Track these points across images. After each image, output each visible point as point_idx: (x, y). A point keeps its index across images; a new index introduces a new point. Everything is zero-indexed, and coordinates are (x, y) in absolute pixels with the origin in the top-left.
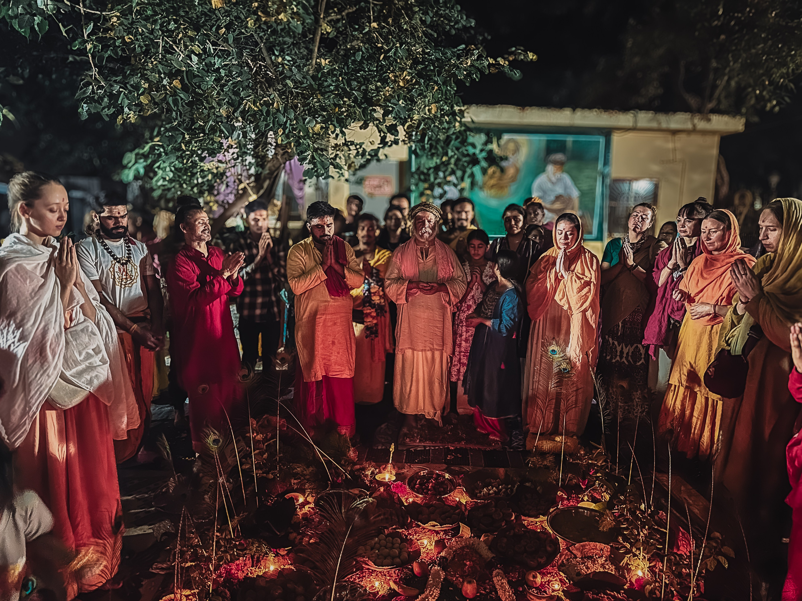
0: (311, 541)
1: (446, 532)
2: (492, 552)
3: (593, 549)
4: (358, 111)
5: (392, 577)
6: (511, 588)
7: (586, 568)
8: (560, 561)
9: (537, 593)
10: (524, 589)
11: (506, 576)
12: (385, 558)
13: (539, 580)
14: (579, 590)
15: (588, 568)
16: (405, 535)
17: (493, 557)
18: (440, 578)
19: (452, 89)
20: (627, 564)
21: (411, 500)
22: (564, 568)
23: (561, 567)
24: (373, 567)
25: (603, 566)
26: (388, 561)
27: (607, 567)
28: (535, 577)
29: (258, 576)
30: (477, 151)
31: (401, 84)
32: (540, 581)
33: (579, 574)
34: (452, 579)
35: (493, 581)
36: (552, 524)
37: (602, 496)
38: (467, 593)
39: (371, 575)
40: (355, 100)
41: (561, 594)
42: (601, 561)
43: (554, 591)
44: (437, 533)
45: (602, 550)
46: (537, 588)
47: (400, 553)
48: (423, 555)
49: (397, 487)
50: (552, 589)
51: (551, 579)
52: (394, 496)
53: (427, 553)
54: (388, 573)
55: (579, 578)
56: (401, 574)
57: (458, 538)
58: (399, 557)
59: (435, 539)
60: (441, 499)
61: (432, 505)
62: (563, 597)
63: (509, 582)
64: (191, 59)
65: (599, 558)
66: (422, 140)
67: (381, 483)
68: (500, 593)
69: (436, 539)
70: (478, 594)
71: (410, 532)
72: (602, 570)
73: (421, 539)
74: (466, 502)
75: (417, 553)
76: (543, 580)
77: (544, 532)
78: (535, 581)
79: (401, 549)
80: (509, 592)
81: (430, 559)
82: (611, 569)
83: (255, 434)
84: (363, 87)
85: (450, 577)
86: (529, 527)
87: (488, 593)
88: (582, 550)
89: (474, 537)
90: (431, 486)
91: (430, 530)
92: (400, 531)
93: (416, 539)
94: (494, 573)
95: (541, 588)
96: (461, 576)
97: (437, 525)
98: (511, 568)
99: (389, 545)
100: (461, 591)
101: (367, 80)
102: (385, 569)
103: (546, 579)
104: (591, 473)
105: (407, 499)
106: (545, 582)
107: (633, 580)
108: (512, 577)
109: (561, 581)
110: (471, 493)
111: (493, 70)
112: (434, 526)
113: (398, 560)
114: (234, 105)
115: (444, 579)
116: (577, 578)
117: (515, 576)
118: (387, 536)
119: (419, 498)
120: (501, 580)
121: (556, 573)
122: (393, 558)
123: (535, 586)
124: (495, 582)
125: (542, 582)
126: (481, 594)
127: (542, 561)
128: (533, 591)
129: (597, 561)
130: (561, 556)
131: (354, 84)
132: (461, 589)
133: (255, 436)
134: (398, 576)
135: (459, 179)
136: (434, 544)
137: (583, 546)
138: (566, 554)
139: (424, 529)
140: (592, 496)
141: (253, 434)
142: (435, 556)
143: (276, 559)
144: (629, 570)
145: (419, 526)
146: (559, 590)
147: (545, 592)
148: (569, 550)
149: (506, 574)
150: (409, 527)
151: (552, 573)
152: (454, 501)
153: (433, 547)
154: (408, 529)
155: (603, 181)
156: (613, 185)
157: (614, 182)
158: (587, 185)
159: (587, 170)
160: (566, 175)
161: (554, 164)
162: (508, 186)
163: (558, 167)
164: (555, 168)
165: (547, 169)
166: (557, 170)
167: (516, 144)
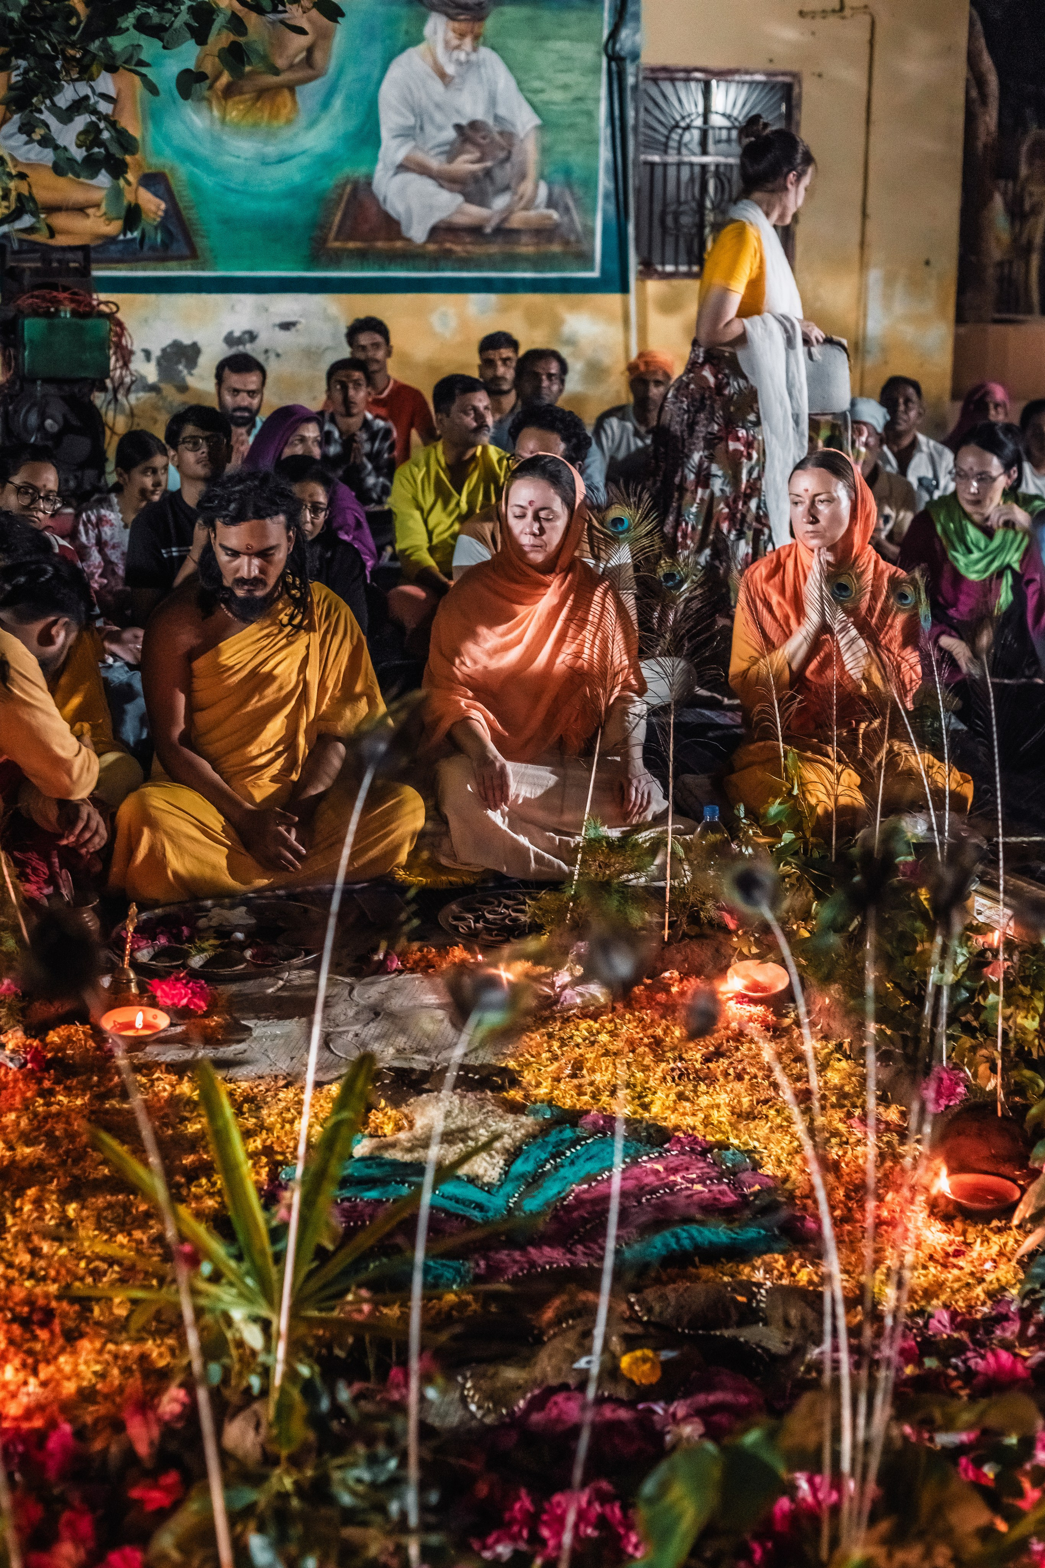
155: (616, 78)
156: (654, 91)
157: (655, 81)
158: (565, 87)
159: (564, 32)
160: (485, 53)
161: (452, 18)
162: (291, 88)
163: (463, 26)
164: (454, 31)
165: (428, 30)
166: (461, 35)
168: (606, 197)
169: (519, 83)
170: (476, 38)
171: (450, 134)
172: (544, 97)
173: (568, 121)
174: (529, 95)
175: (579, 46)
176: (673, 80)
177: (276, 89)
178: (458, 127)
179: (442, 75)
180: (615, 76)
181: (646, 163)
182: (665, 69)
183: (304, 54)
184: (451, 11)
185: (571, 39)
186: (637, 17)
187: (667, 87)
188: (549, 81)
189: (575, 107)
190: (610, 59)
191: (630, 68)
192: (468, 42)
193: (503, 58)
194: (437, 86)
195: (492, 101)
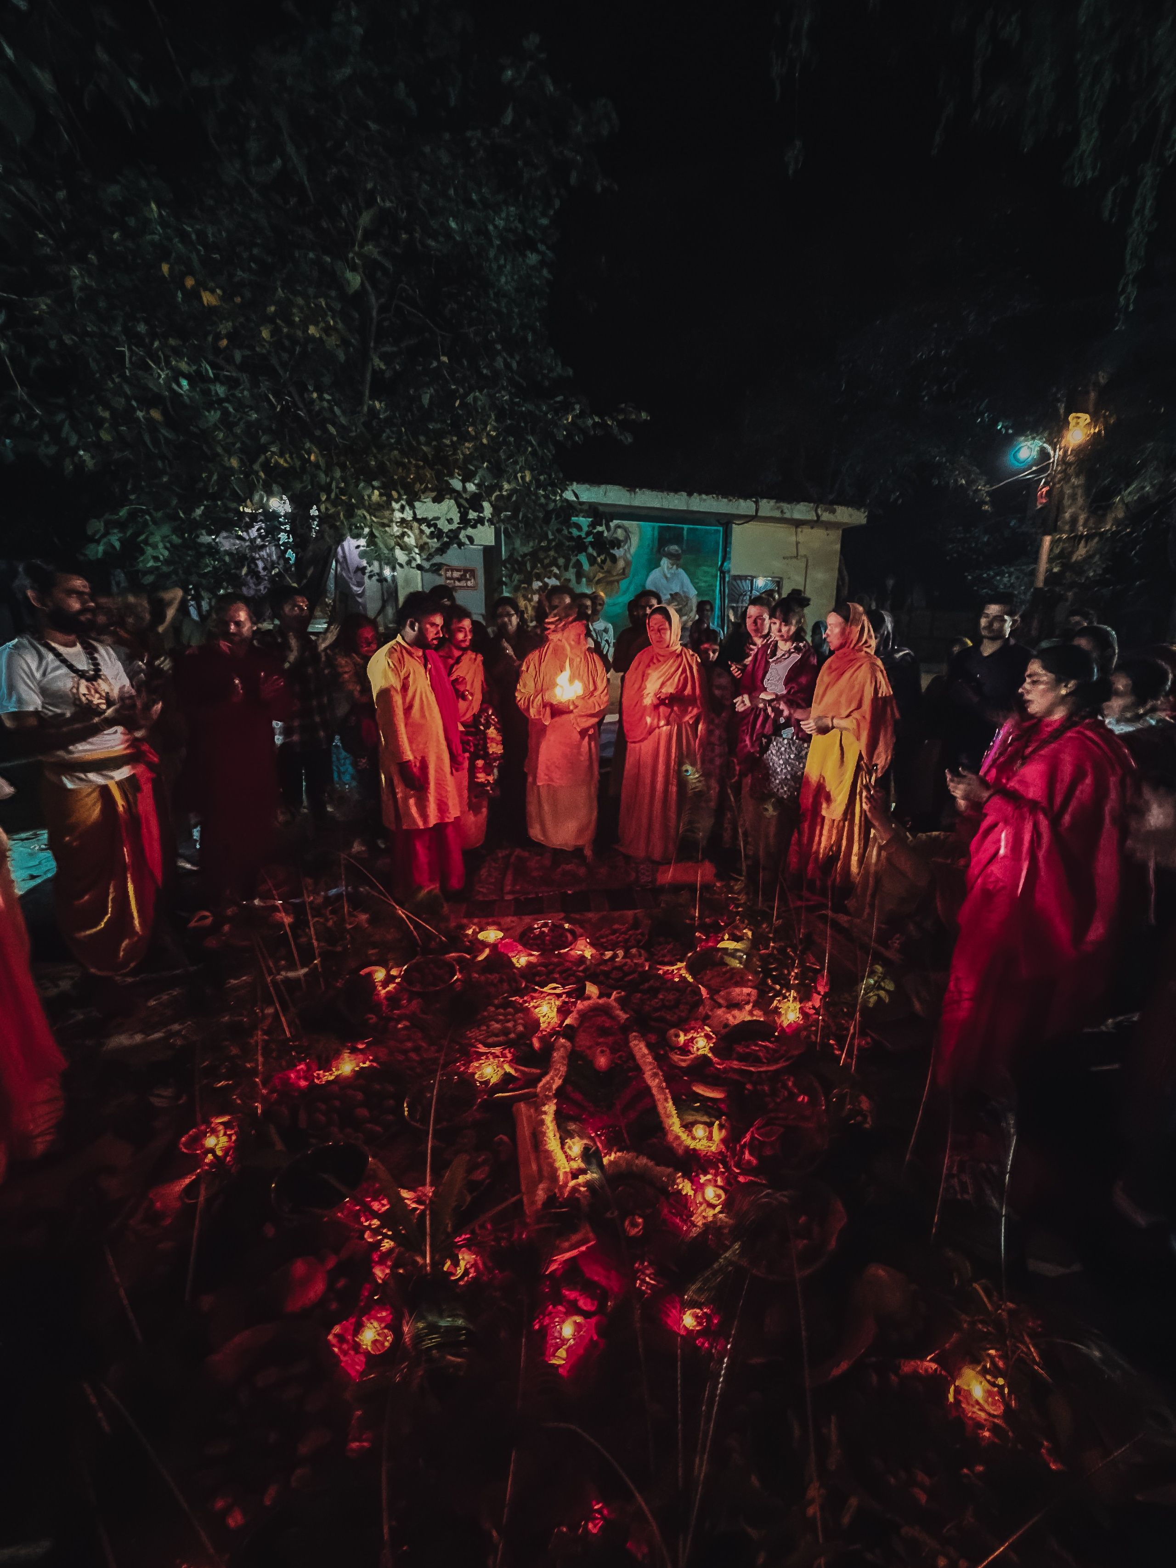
1: (569, 994)
2: (626, 1011)
3: (739, 995)
4: (429, 474)
5: (507, 1058)
6: (651, 1052)
8: (704, 1013)
9: (680, 1054)
10: (665, 1052)
11: (644, 1039)
12: (497, 1036)
13: (682, 1039)
14: (727, 1044)
15: (734, 1017)
16: (519, 1004)
17: (628, 1019)
19: (549, 453)
20: (777, 1008)
21: (523, 960)
22: (709, 1021)
23: (706, 1020)
24: (482, 1049)
25: (751, 1013)
26: (500, 1039)
27: (755, 1014)
28: (678, 1036)
29: (328, 1082)
30: (583, 535)
31: (485, 441)
33: (726, 1025)
34: (580, 1051)
35: (630, 1047)
36: (691, 969)
37: (744, 933)
38: (599, 1066)
39: (480, 1060)
40: (425, 458)
41: (707, 1052)
42: (748, 1007)
43: (698, 1049)
44: (559, 996)
46: (680, 1049)
47: (515, 1028)
48: (543, 1026)
49: (505, 946)
50: (697, 1047)
51: (695, 1035)
52: (503, 957)
53: (548, 1023)
54: (502, 1055)
55: (726, 1030)
56: (517, 1053)
57: (584, 999)
58: (514, 1031)
59: (557, 1004)
60: (560, 955)
61: (550, 963)
62: (710, 1056)
63: (648, 1046)
64: (180, 385)
65: (746, 1004)
66: (515, 515)
67: (485, 945)
68: (639, 1061)
70: (613, 1065)
71: (525, 998)
72: (749, 1018)
73: (538, 1006)
74: (591, 955)
75: (536, 1024)
76: (686, 1038)
77: (683, 979)
78: (677, 1041)
79: (516, 1022)
80: (649, 1058)
81: (553, 1029)
82: (759, 1016)
84: (434, 443)
86: (665, 977)
87: (624, 1061)
88: (728, 997)
89: (603, 996)
90: (548, 940)
91: (550, 994)
92: (514, 999)
93: (533, 1007)
94: (630, 1037)
95: (685, 1050)
97: (558, 987)
98: (649, 1028)
99: (501, 1018)
100: (592, 1064)
101: (440, 435)
102: (497, 1050)
103: (689, 1036)
104: (731, 909)
105: (519, 959)
106: (689, 1040)
107: (785, 1024)
109: (707, 1036)
110: (596, 945)
111: (599, 432)
112: (554, 988)
113: (513, 1037)
114: (250, 454)
115: (571, 1052)
116: (723, 1031)
117: (653, 1038)
118: (497, 1008)
119: (534, 957)
120: (639, 1044)
121: (700, 1028)
123: (678, 1047)
124: (632, 1047)
125: (684, 1041)
126: (616, 1064)
127: (684, 1015)
128: (675, 1052)
129: (745, 1009)
130: (704, 1008)
131: (422, 439)
132: (592, 1062)
134: (514, 1056)
135: (562, 569)
136: (555, 1010)
137: (729, 993)
138: (710, 1005)
139: (542, 992)
140: (733, 934)
142: (558, 1026)
143: (352, 1056)
144: (779, 1014)
145: (536, 991)
146: (705, 1047)
147: (690, 1052)
148: (713, 1000)
149: (643, 1036)
150: (523, 993)
151: (696, 1028)
152: (576, 956)
153: (554, 1015)
154: (522, 997)
155: (723, 579)
156: (734, 583)
157: (735, 580)
158: (705, 582)
159: (706, 563)
160: (681, 570)
161: (670, 559)
162: (618, 581)
163: (674, 562)
164: (670, 563)
165: (662, 563)
166: (673, 565)
167: (626, 531)
169: (691, 580)
170: (678, 566)
171: (669, 597)
174: (695, 584)
175: (711, 568)
176: (741, 580)
177: (613, 581)
178: (671, 595)
179: (666, 578)
182: (739, 576)
183: (623, 570)
184: (670, 557)
185: (709, 566)
186: (730, 559)
187: (739, 582)
189: (709, 588)
190: (721, 572)
191: (727, 576)
192: (675, 567)
193: (686, 572)
194: (664, 581)
195: (682, 586)
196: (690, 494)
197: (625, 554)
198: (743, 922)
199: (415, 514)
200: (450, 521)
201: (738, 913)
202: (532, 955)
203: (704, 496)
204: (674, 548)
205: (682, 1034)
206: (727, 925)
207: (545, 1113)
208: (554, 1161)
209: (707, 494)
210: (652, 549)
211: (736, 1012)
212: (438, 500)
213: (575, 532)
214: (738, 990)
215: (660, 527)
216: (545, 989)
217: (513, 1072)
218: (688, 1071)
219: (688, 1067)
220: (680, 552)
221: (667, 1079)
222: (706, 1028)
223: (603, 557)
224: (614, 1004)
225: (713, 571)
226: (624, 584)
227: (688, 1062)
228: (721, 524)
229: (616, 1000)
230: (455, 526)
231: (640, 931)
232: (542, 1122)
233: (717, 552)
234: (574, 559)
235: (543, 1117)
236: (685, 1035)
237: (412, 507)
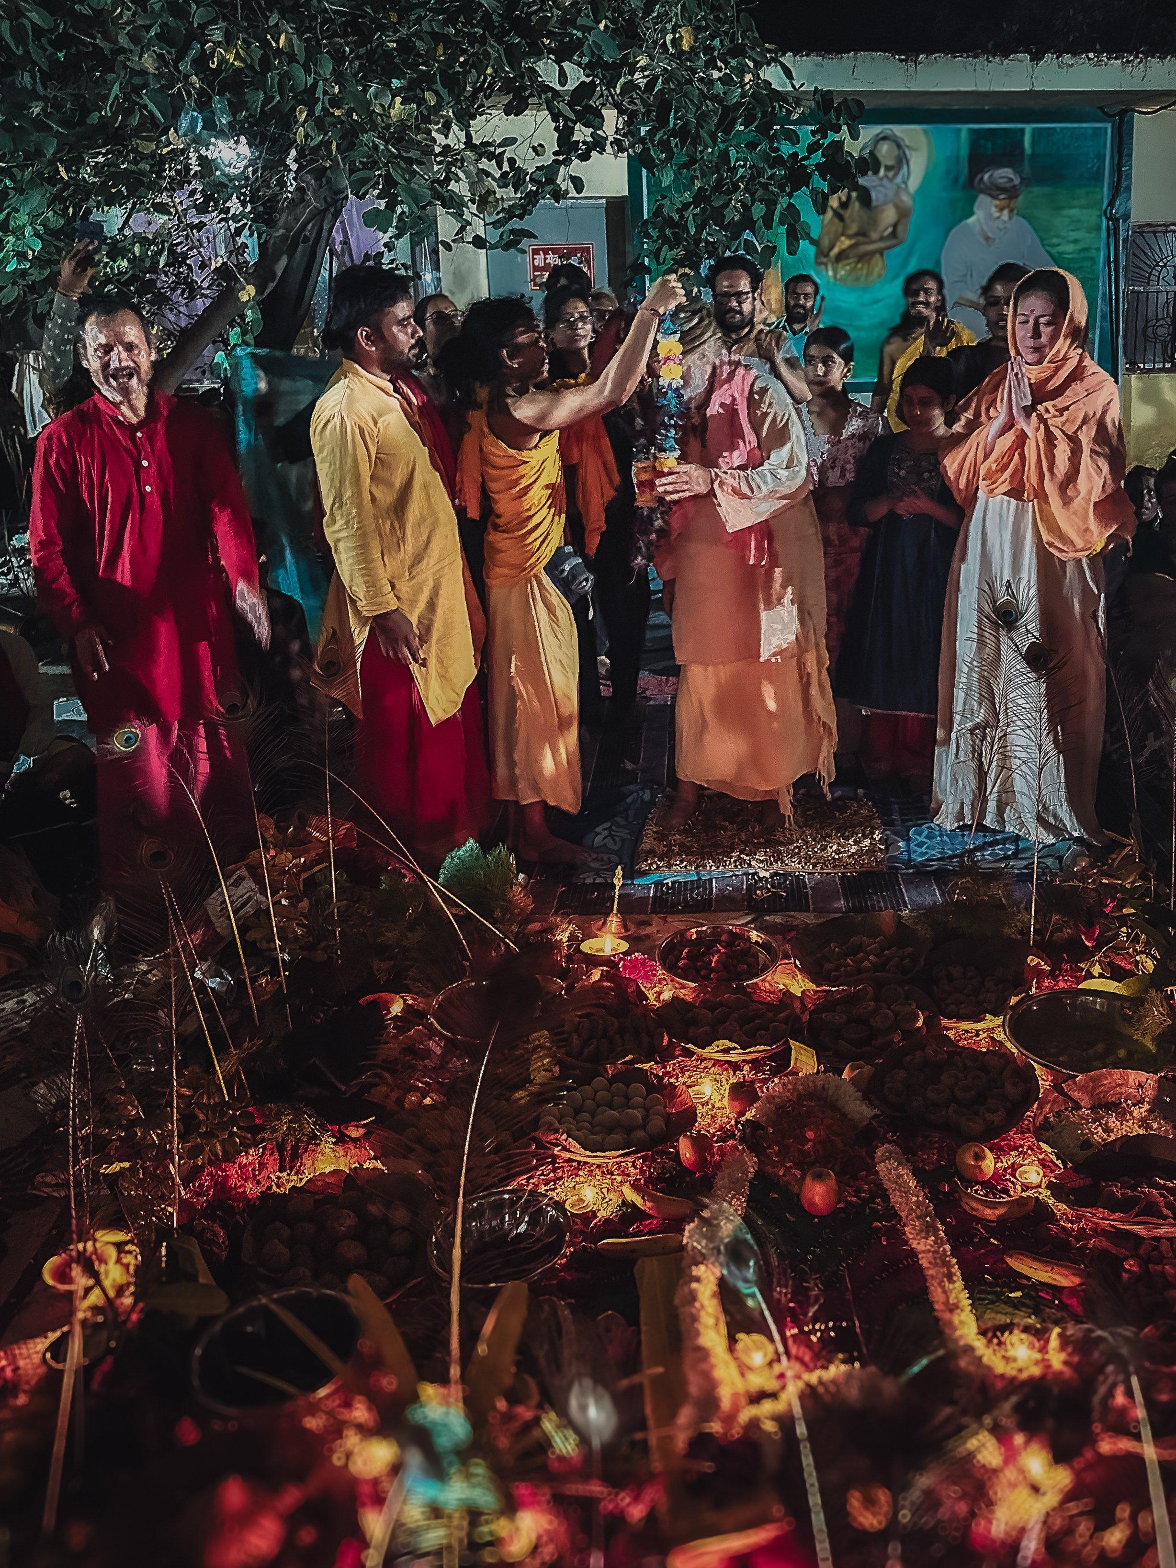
0: (428, 1101)
1: (755, 1064)
2: (872, 1104)
3: (1120, 1085)
5: (628, 1175)
6: (923, 1187)
7: (1104, 1131)
8: (1041, 1118)
9: (986, 1195)
10: (954, 1189)
11: (908, 1160)
12: (610, 1130)
13: (989, 1164)
14: (1088, 1181)
15: (1107, 1130)
16: (657, 1076)
17: (875, 1117)
18: (746, 1172)
21: (667, 995)
22: (1050, 1133)
23: (1043, 1131)
24: (580, 1154)
25: (1144, 1122)
26: (617, 1137)
27: (1155, 1125)
28: (979, 1157)
29: (294, 1189)
32: (992, 1166)
33: (1087, 1144)
34: (776, 1174)
35: (877, 1172)
36: (1017, 1031)
37: (1137, 962)
38: (813, 1204)
39: (577, 1175)
41: (1044, 1194)
42: (1139, 1112)
43: (1026, 1187)
44: (735, 1065)
45: (1142, 1087)
46: (985, 1184)
47: (645, 1118)
48: (702, 1121)
49: (633, 966)
50: (1023, 1184)
51: (1020, 1160)
52: (628, 987)
53: (713, 1117)
54: (619, 1168)
55: (1088, 1153)
56: (649, 1168)
57: (786, 1075)
58: (643, 1127)
59: (731, 1082)
60: (741, 989)
61: (720, 1004)
62: (1051, 1201)
63: (917, 1173)
65: (1134, 1105)
67: (593, 961)
68: (896, 1199)
69: (733, 1080)
70: (841, 1205)
71: (669, 1067)
72: (1142, 1133)
73: (696, 1084)
74: (803, 992)
75: (689, 1116)
76: (999, 1165)
77: (997, 1048)
78: (980, 1167)
79: (647, 1110)
80: (918, 1197)
81: (721, 1128)
83: (272, 853)
85: (769, 1169)
86: (960, 1044)
87: (866, 1202)
88: (1094, 1088)
89: (825, 1072)
90: (717, 961)
91: (718, 1061)
92: (645, 1066)
93: (685, 1083)
94: (879, 1153)
95: (995, 1185)
96: (799, 1165)
97: (734, 1048)
98: (920, 1140)
99: (618, 1100)
100: (799, 1200)
102: (609, 1158)
103: (1006, 1162)
104: (1107, 910)
105: (658, 993)
106: (1005, 1169)
108: (923, 1161)
109: (1043, 1163)
110: (813, 972)
112: (726, 1051)
113: (641, 1134)
115: (756, 1173)
116: (1081, 1155)
117: (931, 1158)
118: (612, 1081)
119: (688, 990)
120: (896, 1169)
121: (1030, 1148)
122: (629, 1130)
123: (981, 1179)
124: (882, 1174)
125: (995, 1168)
126: (848, 1203)
127: (997, 1118)
128: (976, 1191)
129: (1131, 1113)
130: (1041, 1107)
132: (798, 1195)
133: (273, 857)
134: (642, 1172)
136: (728, 1093)
137: (1096, 1080)
138: (1055, 1101)
139: (702, 1057)
140: (1111, 964)
141: (267, 850)
142: (733, 1122)
143: (340, 1151)
145: (689, 1054)
146: (1039, 1186)
147: (1006, 1191)
148: (1062, 1092)
149: (907, 1153)
150: (665, 1056)
151: (1022, 1146)
152: (774, 993)
153: (726, 1102)
154: (662, 1063)
156: (1141, 241)
157: (1141, 233)
158: (1075, 241)
159: (1075, 202)
160: (1019, 221)
161: (995, 197)
162: (881, 253)
163: (1003, 203)
164: (996, 206)
165: (977, 206)
166: (1001, 210)
167: (899, 146)
168: (1103, 317)
169: (1042, 240)
170: (1011, 211)
172: (1060, 249)
173: (1077, 265)
174: (1049, 249)
175: (1085, 211)
176: (1154, 233)
177: (871, 254)
179: (987, 239)
180: (1112, 232)
181: (1133, 292)
182: (1149, 225)
183: (890, 230)
184: (994, 193)
185: (1081, 207)
186: (1128, 189)
187: (1150, 237)
188: (1064, 238)
189: (1082, 255)
190: (1108, 220)
191: (1123, 225)
192: (1006, 214)
193: (1030, 223)
194: (982, 246)
196: (1037, 57)
197: (897, 194)
198: (1136, 940)
199: (469, 136)
200: (538, 150)
201: (1123, 920)
202: (684, 987)
203: (1067, 57)
204: (1004, 174)
205: (990, 1157)
206: (1098, 948)
207: (698, 1280)
208: (713, 1366)
209: (1074, 54)
210: (956, 181)
211: (1112, 1121)
212: (515, 108)
213: (786, 149)
214: (1117, 1073)
215: (971, 131)
216: (709, 1052)
217: (638, 1201)
218: (1001, 1227)
219: (1001, 1220)
220: (1017, 181)
221: (953, 1236)
222: (1045, 1147)
223: (843, 195)
224: (851, 1089)
225: (1090, 216)
226: (894, 255)
227: (1002, 1211)
228: (1109, 116)
229: (853, 1081)
230: (548, 159)
231: (909, 950)
232: (693, 1297)
233: (1097, 177)
234: (784, 201)
235: (694, 1285)
236: (997, 1160)
237: (466, 127)
